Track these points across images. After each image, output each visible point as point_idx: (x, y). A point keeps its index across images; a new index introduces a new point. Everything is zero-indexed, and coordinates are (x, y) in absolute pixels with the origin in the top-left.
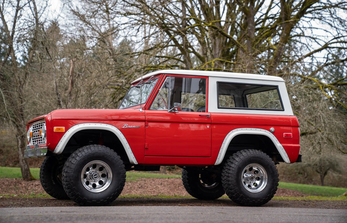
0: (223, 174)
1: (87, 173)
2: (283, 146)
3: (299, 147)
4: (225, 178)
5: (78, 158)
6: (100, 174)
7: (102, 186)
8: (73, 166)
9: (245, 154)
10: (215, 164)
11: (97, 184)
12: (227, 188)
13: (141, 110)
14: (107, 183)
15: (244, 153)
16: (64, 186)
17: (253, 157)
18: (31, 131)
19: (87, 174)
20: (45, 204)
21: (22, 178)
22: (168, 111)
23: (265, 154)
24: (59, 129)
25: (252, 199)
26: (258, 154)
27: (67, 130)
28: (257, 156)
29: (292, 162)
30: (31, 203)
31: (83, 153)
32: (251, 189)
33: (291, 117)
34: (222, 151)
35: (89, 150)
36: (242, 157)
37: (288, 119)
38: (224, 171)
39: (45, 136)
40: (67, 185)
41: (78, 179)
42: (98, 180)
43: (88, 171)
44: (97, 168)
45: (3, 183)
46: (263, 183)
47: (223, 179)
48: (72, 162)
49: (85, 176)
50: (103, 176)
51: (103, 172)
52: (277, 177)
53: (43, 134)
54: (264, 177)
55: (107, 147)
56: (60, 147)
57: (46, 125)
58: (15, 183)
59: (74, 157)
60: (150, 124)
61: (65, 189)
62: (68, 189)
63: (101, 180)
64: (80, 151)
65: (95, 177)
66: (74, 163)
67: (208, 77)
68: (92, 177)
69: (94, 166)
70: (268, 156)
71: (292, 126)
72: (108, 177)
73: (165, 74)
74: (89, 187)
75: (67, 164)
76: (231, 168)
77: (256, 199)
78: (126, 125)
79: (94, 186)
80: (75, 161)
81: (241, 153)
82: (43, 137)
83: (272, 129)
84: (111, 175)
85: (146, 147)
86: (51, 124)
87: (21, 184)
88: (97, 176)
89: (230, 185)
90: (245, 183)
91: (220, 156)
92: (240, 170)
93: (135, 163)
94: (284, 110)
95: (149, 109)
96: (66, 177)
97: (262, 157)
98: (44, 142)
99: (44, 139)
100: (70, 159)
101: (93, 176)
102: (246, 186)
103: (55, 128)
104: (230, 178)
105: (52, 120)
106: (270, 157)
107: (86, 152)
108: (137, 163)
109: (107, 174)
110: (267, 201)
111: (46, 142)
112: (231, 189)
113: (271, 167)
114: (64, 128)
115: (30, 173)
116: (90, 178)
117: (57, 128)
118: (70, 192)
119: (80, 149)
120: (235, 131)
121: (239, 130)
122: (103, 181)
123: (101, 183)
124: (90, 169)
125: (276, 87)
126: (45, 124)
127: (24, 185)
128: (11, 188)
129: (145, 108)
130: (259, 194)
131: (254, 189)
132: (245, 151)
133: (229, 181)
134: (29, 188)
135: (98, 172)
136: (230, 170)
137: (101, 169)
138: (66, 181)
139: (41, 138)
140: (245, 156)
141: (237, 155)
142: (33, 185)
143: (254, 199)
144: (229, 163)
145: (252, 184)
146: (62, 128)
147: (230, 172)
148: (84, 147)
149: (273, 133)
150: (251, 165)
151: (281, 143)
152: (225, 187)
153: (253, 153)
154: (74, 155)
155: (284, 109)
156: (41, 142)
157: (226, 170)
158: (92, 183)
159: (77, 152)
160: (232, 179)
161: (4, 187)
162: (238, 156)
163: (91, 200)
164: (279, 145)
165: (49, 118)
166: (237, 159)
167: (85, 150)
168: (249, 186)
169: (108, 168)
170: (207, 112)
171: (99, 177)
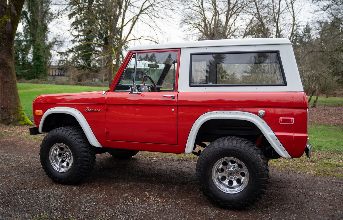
2: (277, 136)
3: (307, 137)
10: (185, 153)
13: (104, 92)
22: (129, 93)
24: (39, 112)
27: (43, 112)
34: (191, 139)
60: (111, 107)
65: (64, 157)
73: (131, 51)
78: (88, 109)
83: (261, 112)
85: (106, 132)
91: (189, 144)
93: (99, 147)
95: (113, 91)
103: (36, 111)
120: (208, 115)
121: (212, 114)
125: (277, 52)
149: (262, 117)
150: (226, 158)
151: (274, 130)
155: (286, 83)
164: (270, 134)
170: (177, 91)
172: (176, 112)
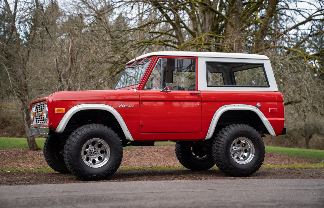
0: (213, 148)
1: (87, 149)
2: (269, 120)
3: (284, 120)
4: (215, 151)
5: (78, 137)
6: (99, 151)
7: (102, 162)
8: (74, 144)
9: (234, 129)
10: (206, 139)
11: (97, 160)
12: (217, 160)
13: (135, 90)
14: (105, 159)
15: (232, 128)
16: (66, 163)
17: (241, 131)
18: (34, 111)
19: (87, 151)
20: (49, 179)
21: (28, 148)
22: (161, 91)
23: (252, 128)
24: (60, 110)
25: (240, 170)
26: (245, 128)
27: (67, 110)
28: (244, 130)
29: (277, 134)
30: (36, 178)
31: (83, 132)
32: (239, 161)
33: (276, 93)
34: (212, 127)
35: (88, 129)
36: (230, 132)
37: (274, 95)
38: (214, 145)
39: (47, 117)
40: (69, 162)
41: (79, 156)
42: (97, 156)
43: (88, 148)
44: (96, 145)
45: (12, 153)
46: (251, 155)
47: (213, 152)
48: (73, 140)
49: (85, 153)
50: (102, 152)
51: (101, 149)
52: (264, 149)
53: (45, 115)
54: (252, 150)
55: (104, 125)
56: (61, 126)
57: (48, 106)
58: (22, 153)
59: (74, 136)
60: (144, 103)
61: (67, 165)
62: (70, 165)
63: (100, 156)
64: (80, 130)
65: (94, 153)
66: (75, 141)
67: (197, 57)
68: (91, 153)
69: (93, 144)
70: (255, 130)
71: (277, 102)
72: (106, 154)
73: (157, 56)
74: (89, 163)
75: (68, 142)
76: (221, 142)
77: (244, 170)
78: (122, 105)
79: (94, 162)
80: (76, 139)
81: (230, 128)
82: (45, 117)
83: (258, 104)
84: (109, 152)
85: (141, 125)
86: (52, 105)
87: (27, 153)
88: (96, 153)
89: (220, 158)
90: (233, 155)
91: (210, 131)
92: (229, 144)
93: (131, 140)
94: (269, 87)
95: (143, 89)
96: (68, 154)
97: (249, 131)
98: (46, 122)
99: (46, 119)
100: (71, 137)
101: (93, 153)
102: (235, 158)
103: (56, 109)
104: (220, 151)
105: (53, 102)
106: (257, 131)
107: (86, 131)
108: (133, 140)
109: (106, 150)
110: (254, 171)
111: (48, 122)
112: (221, 162)
113: (258, 140)
114: (64, 109)
115: (35, 143)
116: (90, 155)
117: (58, 109)
118: (71, 168)
119: (80, 128)
120: (224, 107)
121: (228, 107)
122: (102, 157)
123: (100, 158)
124: (90, 146)
125: (262, 65)
126: (46, 105)
127: (30, 155)
128: (19, 158)
129: (139, 89)
130: (247, 165)
131: (242, 160)
132: (234, 126)
133: (219, 154)
134: (35, 158)
135: (97, 148)
136: (219, 144)
137: (100, 146)
138: (68, 158)
139: (44, 118)
140: (233, 130)
141: (226, 129)
142: (38, 154)
143: (242, 170)
144: (218, 137)
145: (240, 156)
147: (219, 145)
148: (84, 126)
149: (259, 108)
150: (239, 139)
151: (267, 117)
152: (215, 159)
153: (240, 128)
154: (74, 133)
156: (43, 121)
157: (216, 144)
158: (92, 159)
159: (77, 131)
160: (222, 152)
161: (12, 156)
162: (227, 131)
163: (91, 174)
164: (265, 120)
165: (50, 100)
166: (226, 133)
167: (84, 129)
168: (238, 158)
169: (106, 145)
170: (197, 90)
171: (98, 153)
172: (201, 106)
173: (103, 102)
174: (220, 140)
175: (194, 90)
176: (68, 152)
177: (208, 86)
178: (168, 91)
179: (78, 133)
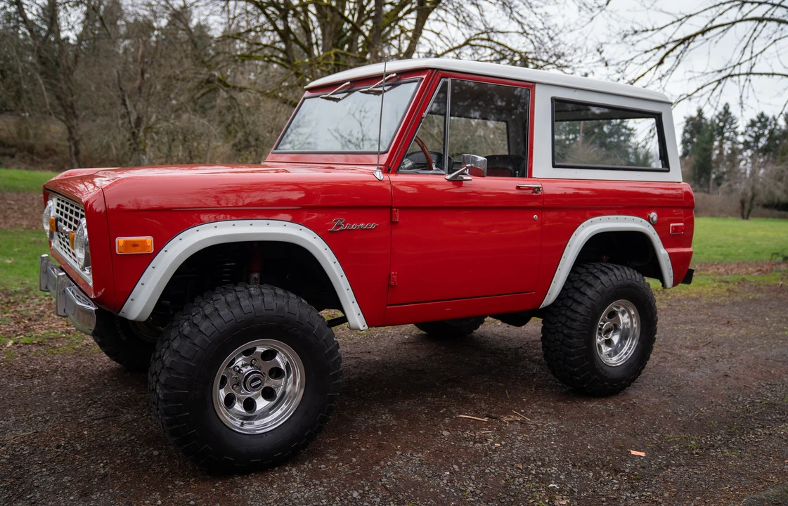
3: (691, 253)
6: (267, 369)
7: (276, 407)
11: (259, 399)
13: (379, 175)
18: (53, 214)
22: (448, 177)
24: (135, 245)
27: (159, 246)
33: (679, 185)
34: (559, 276)
35: (236, 311)
39: (86, 264)
42: (261, 387)
44: (258, 353)
46: (630, 340)
48: (184, 353)
50: (275, 373)
56: (140, 301)
63: (270, 385)
64: (206, 315)
65: (253, 384)
66: (188, 356)
67: (533, 84)
68: (242, 383)
71: (684, 208)
73: (438, 70)
75: (165, 356)
80: (193, 350)
83: (653, 216)
85: (392, 283)
88: (258, 382)
91: (555, 287)
93: (361, 328)
94: (669, 170)
95: (396, 171)
99: (84, 269)
101: (248, 384)
105: (108, 212)
108: (366, 327)
109: (288, 368)
114: (149, 240)
117: (126, 242)
120: (589, 225)
121: (596, 222)
122: (275, 388)
124: (238, 360)
126: (84, 221)
129: (388, 169)
130: (624, 368)
135: (260, 363)
136: (574, 320)
146: (144, 242)
149: (655, 225)
150: (614, 304)
151: (666, 246)
155: (669, 167)
158: (243, 399)
163: (246, 459)
164: (663, 253)
165: (98, 206)
167: (222, 313)
170: (530, 176)
172: (541, 223)
173: (282, 216)
174: (576, 312)
175: (523, 175)
176: (165, 395)
177: (554, 166)
178: (465, 178)
179: (202, 329)
